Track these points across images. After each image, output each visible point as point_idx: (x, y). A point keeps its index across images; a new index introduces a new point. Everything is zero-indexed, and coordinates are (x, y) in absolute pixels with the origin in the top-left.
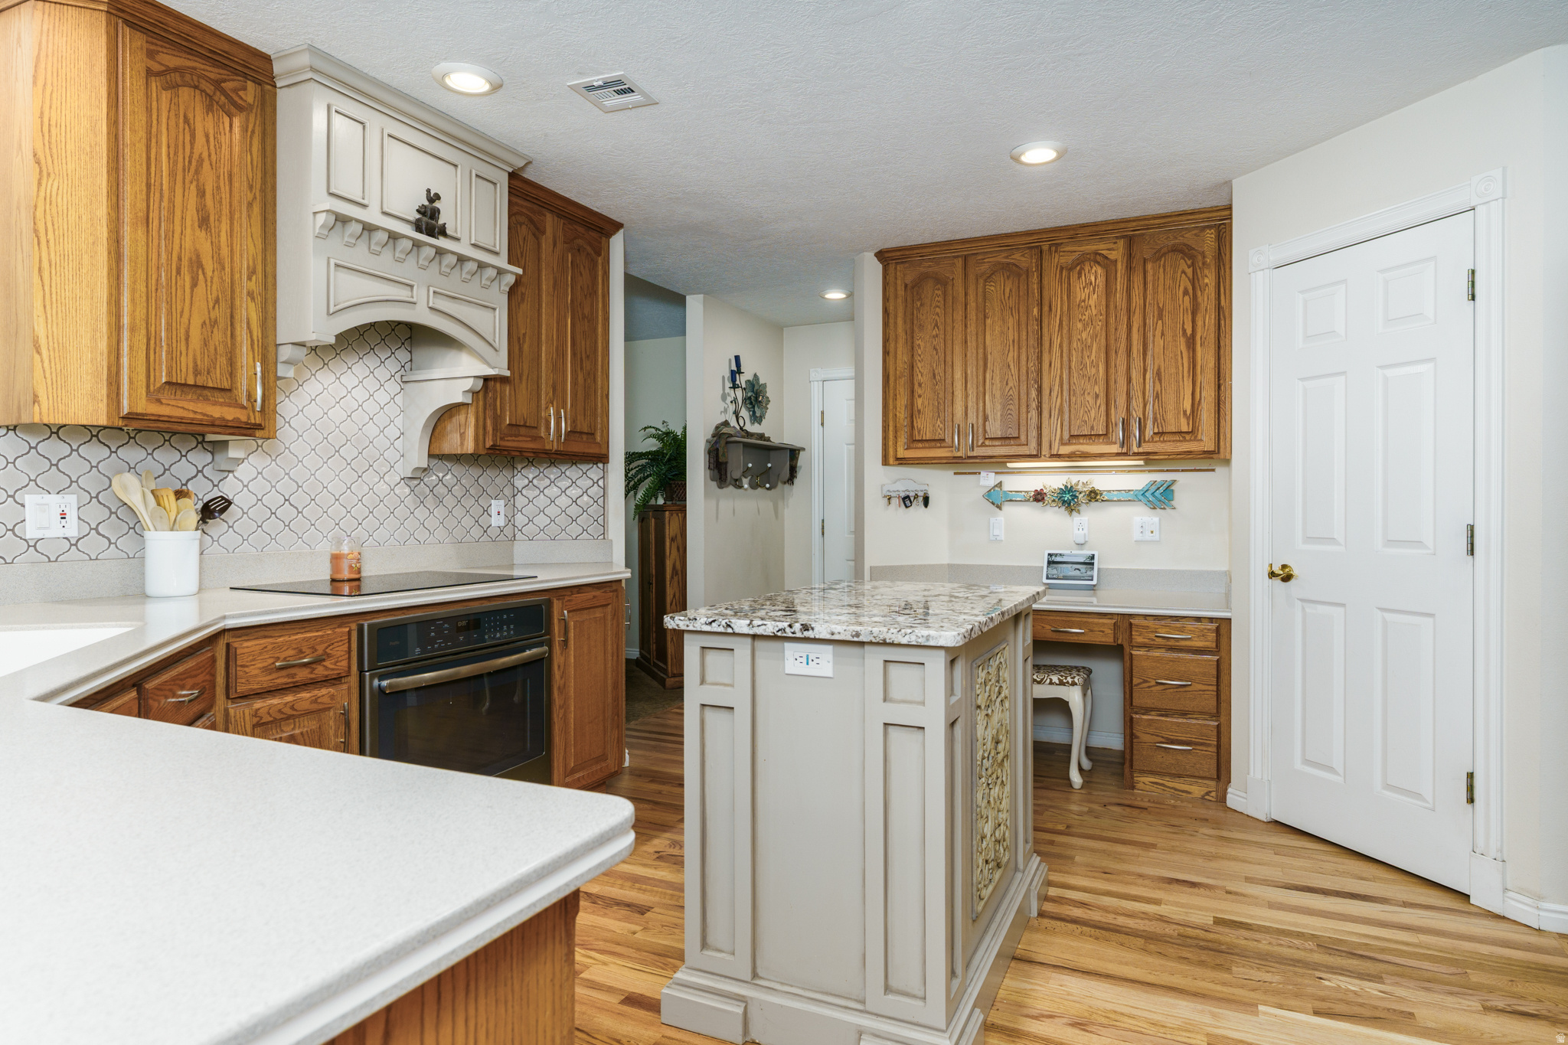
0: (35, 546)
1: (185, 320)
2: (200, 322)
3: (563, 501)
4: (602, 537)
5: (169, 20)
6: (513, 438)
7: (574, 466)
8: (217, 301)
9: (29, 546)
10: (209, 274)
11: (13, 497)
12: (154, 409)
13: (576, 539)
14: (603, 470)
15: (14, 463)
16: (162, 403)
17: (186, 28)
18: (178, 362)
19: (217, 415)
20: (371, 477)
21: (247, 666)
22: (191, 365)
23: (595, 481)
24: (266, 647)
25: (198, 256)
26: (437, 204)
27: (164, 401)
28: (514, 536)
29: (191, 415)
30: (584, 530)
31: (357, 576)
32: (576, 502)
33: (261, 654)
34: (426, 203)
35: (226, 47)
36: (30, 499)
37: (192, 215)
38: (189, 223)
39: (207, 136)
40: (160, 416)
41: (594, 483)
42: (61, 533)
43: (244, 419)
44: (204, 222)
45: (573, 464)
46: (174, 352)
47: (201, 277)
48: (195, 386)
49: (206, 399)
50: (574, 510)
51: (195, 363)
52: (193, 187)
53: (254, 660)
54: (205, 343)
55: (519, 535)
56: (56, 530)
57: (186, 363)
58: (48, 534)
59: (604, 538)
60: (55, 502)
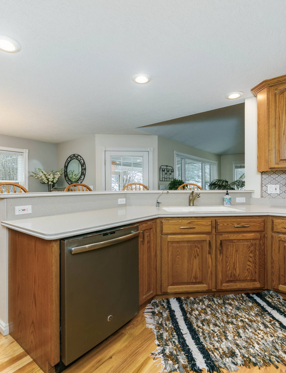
0: (270, 195)
5: (280, 79)
9: (269, 195)
11: (265, 185)
12: (276, 166)
15: (266, 179)
16: (279, 165)
18: (284, 155)
21: (277, 225)
24: (283, 222)
27: (279, 164)
33: (281, 223)
36: (269, 186)
40: (279, 167)
42: (275, 192)
46: (283, 152)
53: (279, 224)
56: (274, 192)
58: (272, 193)
60: (274, 186)
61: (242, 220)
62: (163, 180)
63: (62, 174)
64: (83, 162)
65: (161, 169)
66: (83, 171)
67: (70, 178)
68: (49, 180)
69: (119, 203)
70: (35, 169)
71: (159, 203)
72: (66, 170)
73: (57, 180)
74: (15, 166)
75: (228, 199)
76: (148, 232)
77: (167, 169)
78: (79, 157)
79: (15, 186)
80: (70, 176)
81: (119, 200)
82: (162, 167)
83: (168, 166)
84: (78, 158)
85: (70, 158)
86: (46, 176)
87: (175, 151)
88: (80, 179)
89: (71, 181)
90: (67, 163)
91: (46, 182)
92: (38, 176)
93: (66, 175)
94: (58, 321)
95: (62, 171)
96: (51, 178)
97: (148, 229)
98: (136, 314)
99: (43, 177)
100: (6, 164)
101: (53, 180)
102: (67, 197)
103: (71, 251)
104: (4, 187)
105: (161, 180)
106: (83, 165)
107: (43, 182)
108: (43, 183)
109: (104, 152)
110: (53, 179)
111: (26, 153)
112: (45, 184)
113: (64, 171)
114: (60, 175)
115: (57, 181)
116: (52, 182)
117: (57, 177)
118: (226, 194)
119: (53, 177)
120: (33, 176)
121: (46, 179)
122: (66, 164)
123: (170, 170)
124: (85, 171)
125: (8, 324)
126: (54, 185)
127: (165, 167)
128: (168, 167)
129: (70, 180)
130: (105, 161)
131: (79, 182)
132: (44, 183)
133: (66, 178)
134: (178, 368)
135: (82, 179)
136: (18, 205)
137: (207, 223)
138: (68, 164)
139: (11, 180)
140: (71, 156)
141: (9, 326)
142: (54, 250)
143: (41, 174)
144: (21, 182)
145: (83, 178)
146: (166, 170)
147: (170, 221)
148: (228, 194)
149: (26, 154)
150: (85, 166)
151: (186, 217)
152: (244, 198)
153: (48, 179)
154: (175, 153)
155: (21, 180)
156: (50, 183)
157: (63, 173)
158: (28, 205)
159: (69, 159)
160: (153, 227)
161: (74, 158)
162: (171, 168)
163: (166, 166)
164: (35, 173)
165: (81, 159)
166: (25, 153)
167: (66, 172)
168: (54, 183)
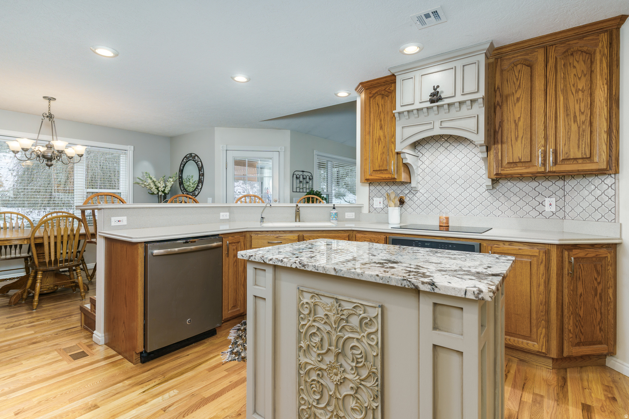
0: (375, 209)
1: (377, 154)
2: (380, 154)
3: (591, 198)
4: (614, 221)
5: (372, 82)
6: (511, 169)
7: (596, 177)
8: (384, 147)
10: (382, 140)
11: (372, 198)
12: (371, 177)
13: (598, 221)
14: (615, 178)
15: (372, 191)
17: (376, 82)
19: (384, 177)
20: (470, 190)
22: (378, 165)
23: (610, 186)
25: (380, 137)
26: (438, 90)
27: (373, 175)
28: (565, 217)
29: (378, 178)
30: (602, 216)
31: (447, 225)
32: (597, 199)
34: (434, 91)
35: (385, 79)
36: (375, 199)
37: (379, 127)
38: (378, 129)
39: (382, 105)
40: (372, 179)
41: (609, 187)
42: (380, 207)
43: (390, 177)
44: (381, 128)
45: (596, 176)
47: (380, 142)
48: (379, 170)
49: (382, 173)
50: (597, 204)
51: (379, 164)
52: (379, 120)
54: (381, 159)
55: (567, 217)
57: (377, 165)
58: (377, 207)
59: (615, 222)
60: (379, 200)
61: (327, 235)
62: (298, 190)
63: (176, 181)
64: (200, 165)
65: (295, 176)
66: (201, 177)
67: (186, 187)
68: (160, 189)
69: (221, 218)
70: (143, 173)
71: (263, 218)
72: (181, 175)
73: (169, 189)
74: (117, 168)
75: (333, 214)
76: (234, 246)
77: (303, 176)
78: (196, 157)
79: (114, 196)
80: (186, 184)
81: (222, 214)
82: (296, 173)
83: (304, 171)
84: (195, 159)
85: (185, 158)
86: (155, 184)
87: (315, 151)
88: (197, 188)
89: (187, 191)
90: (182, 165)
91: (156, 193)
92: (145, 183)
93: (181, 183)
94: (143, 315)
95: (176, 177)
96: (161, 185)
97: (234, 243)
98: (218, 325)
99: (152, 185)
100: (105, 164)
101: (164, 190)
102: (163, 209)
103: (152, 254)
104: (102, 198)
105: (295, 190)
106: (201, 169)
107: (151, 192)
108: (151, 194)
109: (225, 151)
110: (164, 188)
111: (131, 151)
112: (155, 195)
113: (179, 176)
114: (173, 183)
115: (170, 191)
116: (163, 192)
117: (169, 185)
118: (333, 209)
119: (164, 185)
120: (138, 183)
121: (156, 188)
122: (181, 168)
123: (308, 177)
124: (202, 177)
125: (103, 335)
126: (166, 196)
127: (301, 173)
128: (305, 173)
129: (185, 189)
130: (226, 164)
131: (196, 192)
132: (153, 194)
133: (181, 187)
134: (238, 358)
135: (199, 188)
136: (114, 216)
137: (294, 238)
138: (184, 166)
139: (112, 189)
140: (188, 156)
141: (105, 336)
142: (139, 252)
143: (150, 181)
144: (124, 191)
145: (201, 186)
146: (301, 177)
147: (259, 235)
148: (335, 209)
149: (130, 153)
150: (203, 170)
151: (275, 231)
152: (354, 213)
153: (158, 189)
154: (315, 154)
155: (124, 189)
156: (160, 193)
157: (177, 179)
158: (123, 216)
159: (185, 161)
160: (241, 241)
161: (191, 158)
162: (309, 175)
163: (302, 171)
164: (142, 179)
165: (199, 160)
166: (129, 151)
167: (181, 178)
168: (165, 194)
